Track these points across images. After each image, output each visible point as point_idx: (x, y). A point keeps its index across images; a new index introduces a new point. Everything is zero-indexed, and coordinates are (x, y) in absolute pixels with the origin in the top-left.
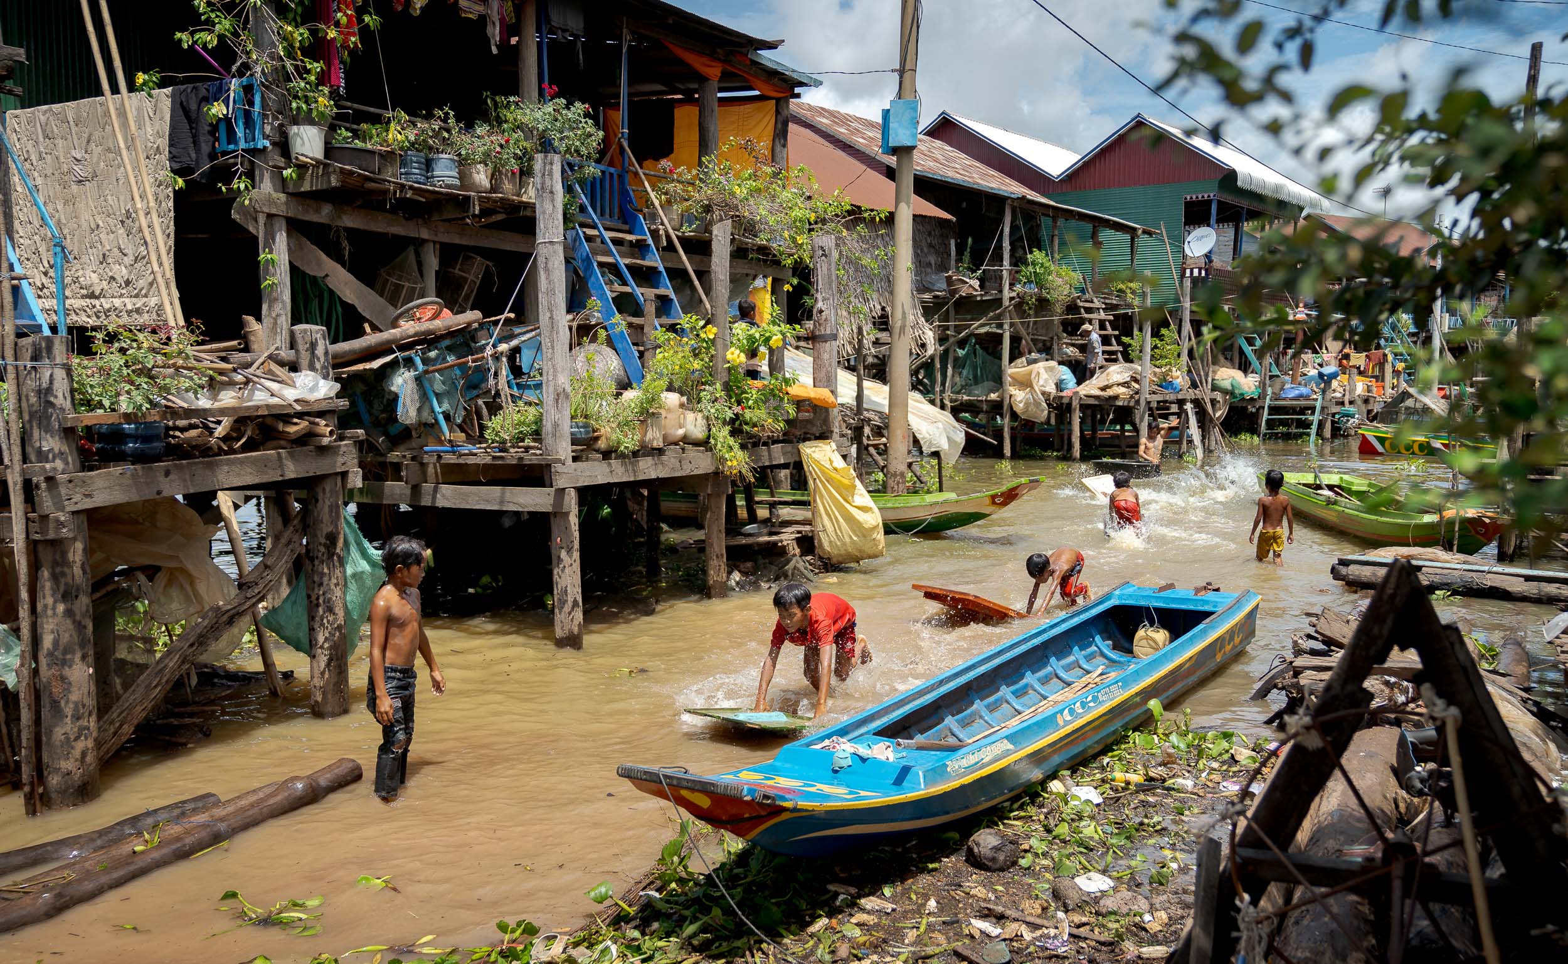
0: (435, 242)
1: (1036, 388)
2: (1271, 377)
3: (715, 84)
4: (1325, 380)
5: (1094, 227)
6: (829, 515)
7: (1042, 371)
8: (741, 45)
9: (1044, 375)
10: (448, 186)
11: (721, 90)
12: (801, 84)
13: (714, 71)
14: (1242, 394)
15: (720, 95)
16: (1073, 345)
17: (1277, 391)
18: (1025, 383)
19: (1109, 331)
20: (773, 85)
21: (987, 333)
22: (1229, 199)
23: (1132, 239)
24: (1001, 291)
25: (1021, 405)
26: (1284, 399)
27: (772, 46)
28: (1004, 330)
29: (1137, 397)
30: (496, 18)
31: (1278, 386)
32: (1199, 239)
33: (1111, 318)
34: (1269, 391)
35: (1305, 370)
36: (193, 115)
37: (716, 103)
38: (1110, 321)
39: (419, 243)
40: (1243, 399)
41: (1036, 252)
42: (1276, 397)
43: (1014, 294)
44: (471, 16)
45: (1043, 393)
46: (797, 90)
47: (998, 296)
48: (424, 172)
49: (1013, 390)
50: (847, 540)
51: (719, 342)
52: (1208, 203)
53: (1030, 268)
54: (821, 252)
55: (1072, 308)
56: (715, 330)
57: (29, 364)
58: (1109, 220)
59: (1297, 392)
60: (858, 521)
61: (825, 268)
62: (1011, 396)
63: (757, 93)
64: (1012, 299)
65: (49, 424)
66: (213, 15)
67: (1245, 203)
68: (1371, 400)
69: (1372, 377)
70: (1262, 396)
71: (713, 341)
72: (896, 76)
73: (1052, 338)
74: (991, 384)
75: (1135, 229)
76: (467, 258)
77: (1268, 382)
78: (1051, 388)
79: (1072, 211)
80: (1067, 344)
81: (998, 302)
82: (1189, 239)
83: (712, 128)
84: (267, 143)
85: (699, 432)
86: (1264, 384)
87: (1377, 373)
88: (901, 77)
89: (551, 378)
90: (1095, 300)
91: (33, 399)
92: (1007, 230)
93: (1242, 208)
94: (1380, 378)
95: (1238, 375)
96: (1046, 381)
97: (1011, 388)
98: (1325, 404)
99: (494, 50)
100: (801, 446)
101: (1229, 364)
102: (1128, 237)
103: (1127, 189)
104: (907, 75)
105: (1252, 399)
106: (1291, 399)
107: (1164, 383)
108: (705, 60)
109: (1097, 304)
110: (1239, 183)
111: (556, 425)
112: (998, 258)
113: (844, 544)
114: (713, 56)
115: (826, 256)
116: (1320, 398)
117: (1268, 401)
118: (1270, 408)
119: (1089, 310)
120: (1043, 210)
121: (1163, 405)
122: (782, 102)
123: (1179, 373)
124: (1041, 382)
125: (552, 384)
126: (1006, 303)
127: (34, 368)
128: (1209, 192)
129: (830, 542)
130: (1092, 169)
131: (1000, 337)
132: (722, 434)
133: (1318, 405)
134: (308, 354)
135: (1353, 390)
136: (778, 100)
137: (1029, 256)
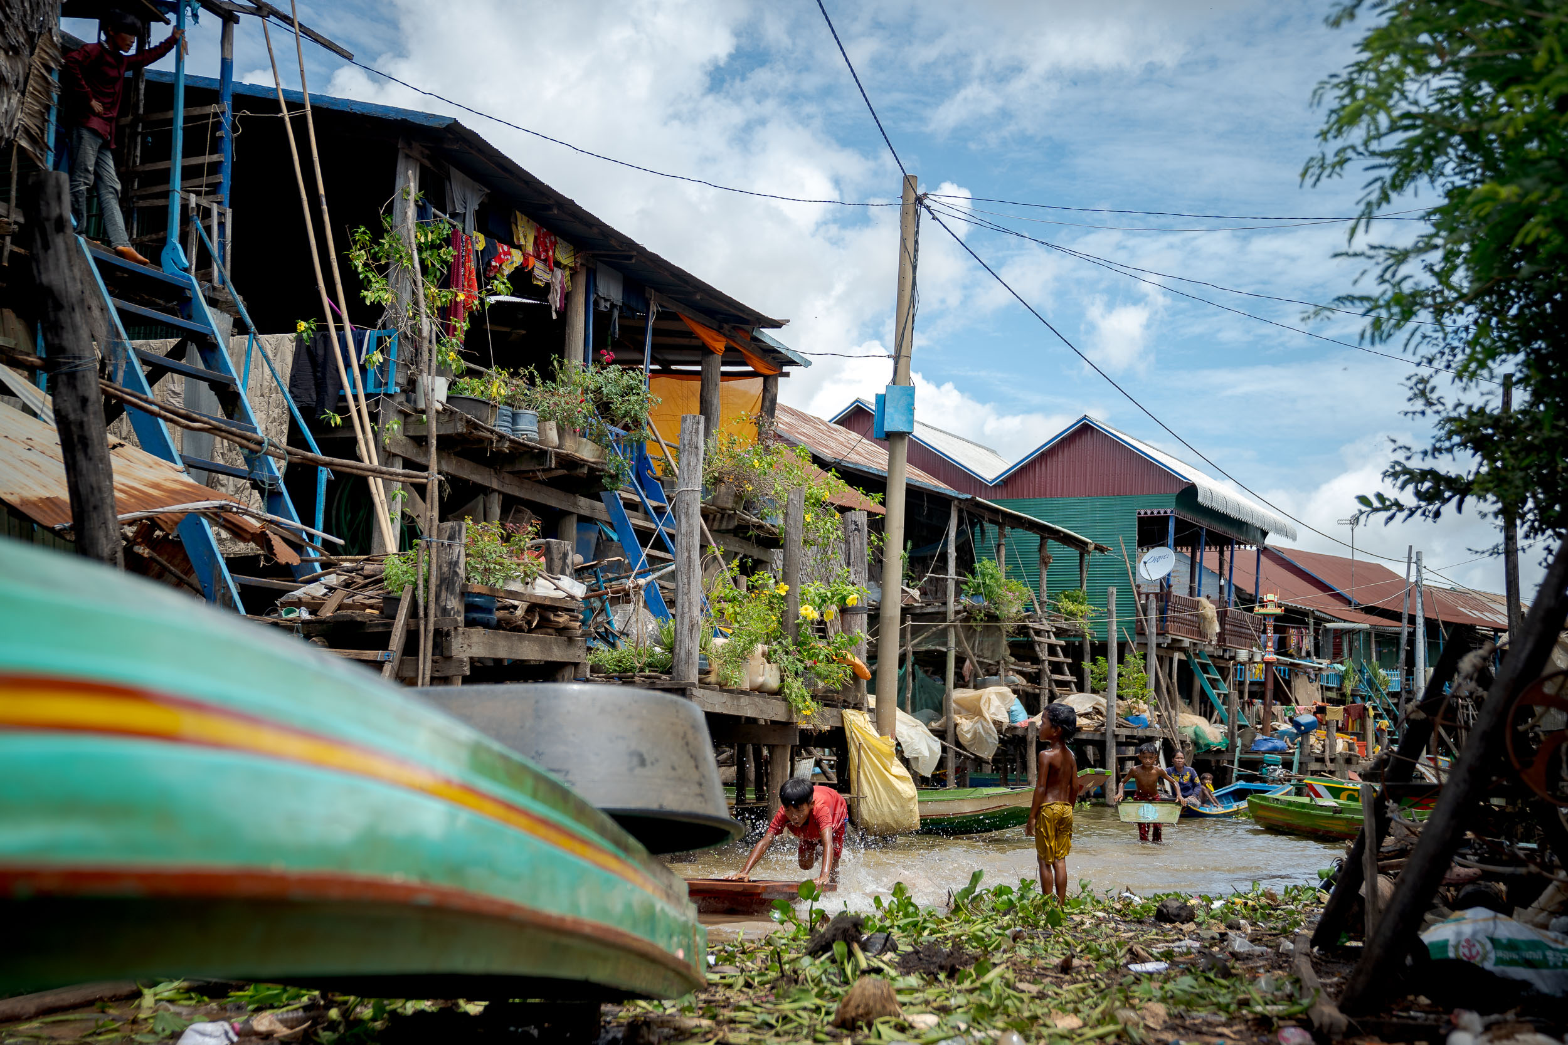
0: (500, 492)
1: (987, 716)
2: (1240, 727)
3: (718, 358)
4: (1303, 731)
5: (1042, 538)
6: (869, 783)
7: (993, 697)
8: (747, 322)
9: (996, 702)
10: (531, 440)
11: (724, 364)
12: (792, 363)
13: (720, 346)
14: (1208, 745)
15: (724, 369)
16: (1020, 673)
17: (1247, 742)
18: (975, 711)
19: (1061, 658)
20: (767, 362)
21: (927, 652)
22: (1187, 516)
23: (1082, 556)
24: (945, 604)
25: (969, 736)
26: (1256, 752)
27: (776, 324)
28: (949, 649)
29: (1103, 729)
30: (558, 287)
31: (1248, 737)
32: (1157, 560)
33: (1063, 643)
34: (1239, 742)
35: (1275, 724)
36: (320, 360)
37: (719, 377)
38: (1061, 646)
39: (486, 491)
40: (1209, 751)
41: (986, 562)
42: (1245, 750)
43: (960, 607)
44: (540, 283)
45: (995, 722)
46: (785, 369)
47: (942, 609)
48: (509, 425)
49: (958, 719)
50: (886, 809)
51: (791, 599)
52: (1165, 520)
53: (979, 580)
54: (854, 527)
55: (1023, 630)
56: (787, 587)
57: (446, 542)
58: (1059, 532)
59: (1270, 745)
60: (898, 791)
61: (857, 543)
62: (956, 725)
63: (750, 369)
64: (957, 612)
65: (454, 589)
66: (370, 276)
67: (1205, 523)
68: (1354, 759)
69: (1352, 734)
70: (1232, 748)
71: (783, 598)
72: (891, 362)
73: (998, 663)
74: (930, 712)
75: (1086, 544)
76: (518, 511)
77: (1237, 732)
78: (1005, 719)
79: (1022, 518)
80: (1013, 670)
81: (943, 616)
82: (1145, 559)
83: (715, 402)
84: (398, 390)
85: (773, 682)
86: (1233, 734)
87: (1357, 729)
88: (896, 363)
89: (686, 610)
90: (1045, 622)
91: (445, 569)
92: (952, 534)
93: (1201, 528)
94: (1361, 736)
95: (1202, 723)
96: (998, 708)
97: (956, 716)
98: (1304, 760)
99: (554, 316)
100: (844, 711)
101: (1189, 710)
102: (1076, 553)
103: (1072, 500)
104: (902, 361)
105: (1219, 751)
106: (1264, 753)
107: (1129, 715)
108: (713, 334)
109: (1046, 626)
110: (1200, 499)
111: (689, 654)
112: (943, 566)
113: (882, 814)
114: (719, 330)
115: (859, 531)
116: (1297, 751)
117: (1237, 754)
118: (1240, 760)
119: (1038, 633)
120: (987, 515)
121: (1131, 741)
122: (771, 380)
123: (1146, 706)
124: (993, 710)
125: (687, 616)
126: (951, 616)
127: (449, 545)
128: (1166, 507)
129: (869, 810)
130: (1031, 474)
131: (943, 656)
132: (796, 686)
133: (1296, 759)
134: (561, 563)
135: (1333, 746)
136: (766, 378)
137: (977, 565)
